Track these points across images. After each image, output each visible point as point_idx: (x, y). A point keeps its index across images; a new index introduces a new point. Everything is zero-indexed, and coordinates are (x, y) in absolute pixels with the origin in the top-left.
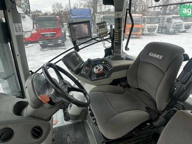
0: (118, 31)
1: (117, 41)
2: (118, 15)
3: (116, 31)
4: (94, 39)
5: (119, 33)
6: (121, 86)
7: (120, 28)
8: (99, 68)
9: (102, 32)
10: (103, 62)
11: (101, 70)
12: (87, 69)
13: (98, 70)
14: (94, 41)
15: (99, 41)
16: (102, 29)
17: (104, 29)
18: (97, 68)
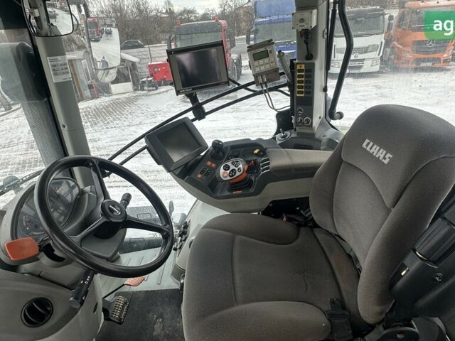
0: (303, 67)
1: (301, 92)
2: (302, 20)
3: (298, 67)
4: (245, 87)
5: (307, 71)
6: (289, 220)
7: (310, 56)
8: (232, 167)
9: (263, 68)
10: (256, 151)
11: (238, 174)
12: (210, 167)
13: (228, 172)
14: (243, 93)
15: (256, 93)
16: (261, 62)
17: (266, 60)
18: (227, 168)
